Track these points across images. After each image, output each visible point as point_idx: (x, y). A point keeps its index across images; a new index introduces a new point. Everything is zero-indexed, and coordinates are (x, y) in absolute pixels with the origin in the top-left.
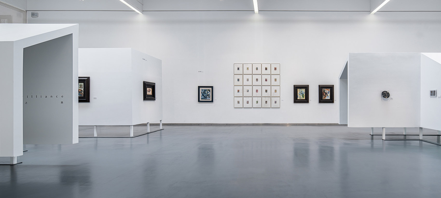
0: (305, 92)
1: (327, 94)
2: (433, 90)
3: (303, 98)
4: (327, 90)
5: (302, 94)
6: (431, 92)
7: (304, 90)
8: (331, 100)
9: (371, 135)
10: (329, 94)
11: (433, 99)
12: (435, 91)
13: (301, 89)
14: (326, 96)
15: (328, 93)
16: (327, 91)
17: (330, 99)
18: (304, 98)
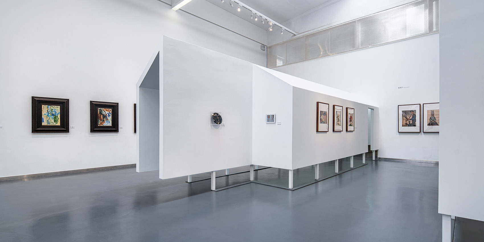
0: (59, 111)
1: (107, 117)
2: (270, 113)
3: (55, 124)
4: (106, 110)
5: (53, 115)
6: (268, 117)
7: (57, 109)
8: (114, 128)
9: (187, 183)
10: (111, 117)
11: (271, 126)
12: (273, 116)
13: (51, 105)
14: (104, 121)
15: (109, 115)
16: (106, 112)
17: (111, 125)
18: (59, 124)
